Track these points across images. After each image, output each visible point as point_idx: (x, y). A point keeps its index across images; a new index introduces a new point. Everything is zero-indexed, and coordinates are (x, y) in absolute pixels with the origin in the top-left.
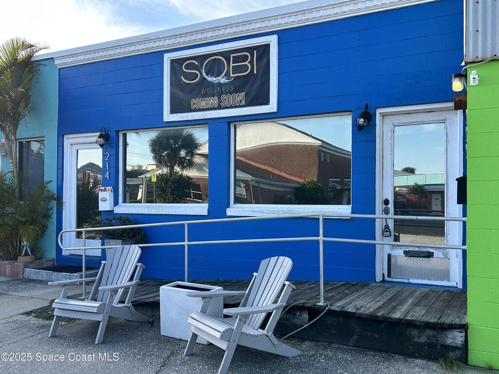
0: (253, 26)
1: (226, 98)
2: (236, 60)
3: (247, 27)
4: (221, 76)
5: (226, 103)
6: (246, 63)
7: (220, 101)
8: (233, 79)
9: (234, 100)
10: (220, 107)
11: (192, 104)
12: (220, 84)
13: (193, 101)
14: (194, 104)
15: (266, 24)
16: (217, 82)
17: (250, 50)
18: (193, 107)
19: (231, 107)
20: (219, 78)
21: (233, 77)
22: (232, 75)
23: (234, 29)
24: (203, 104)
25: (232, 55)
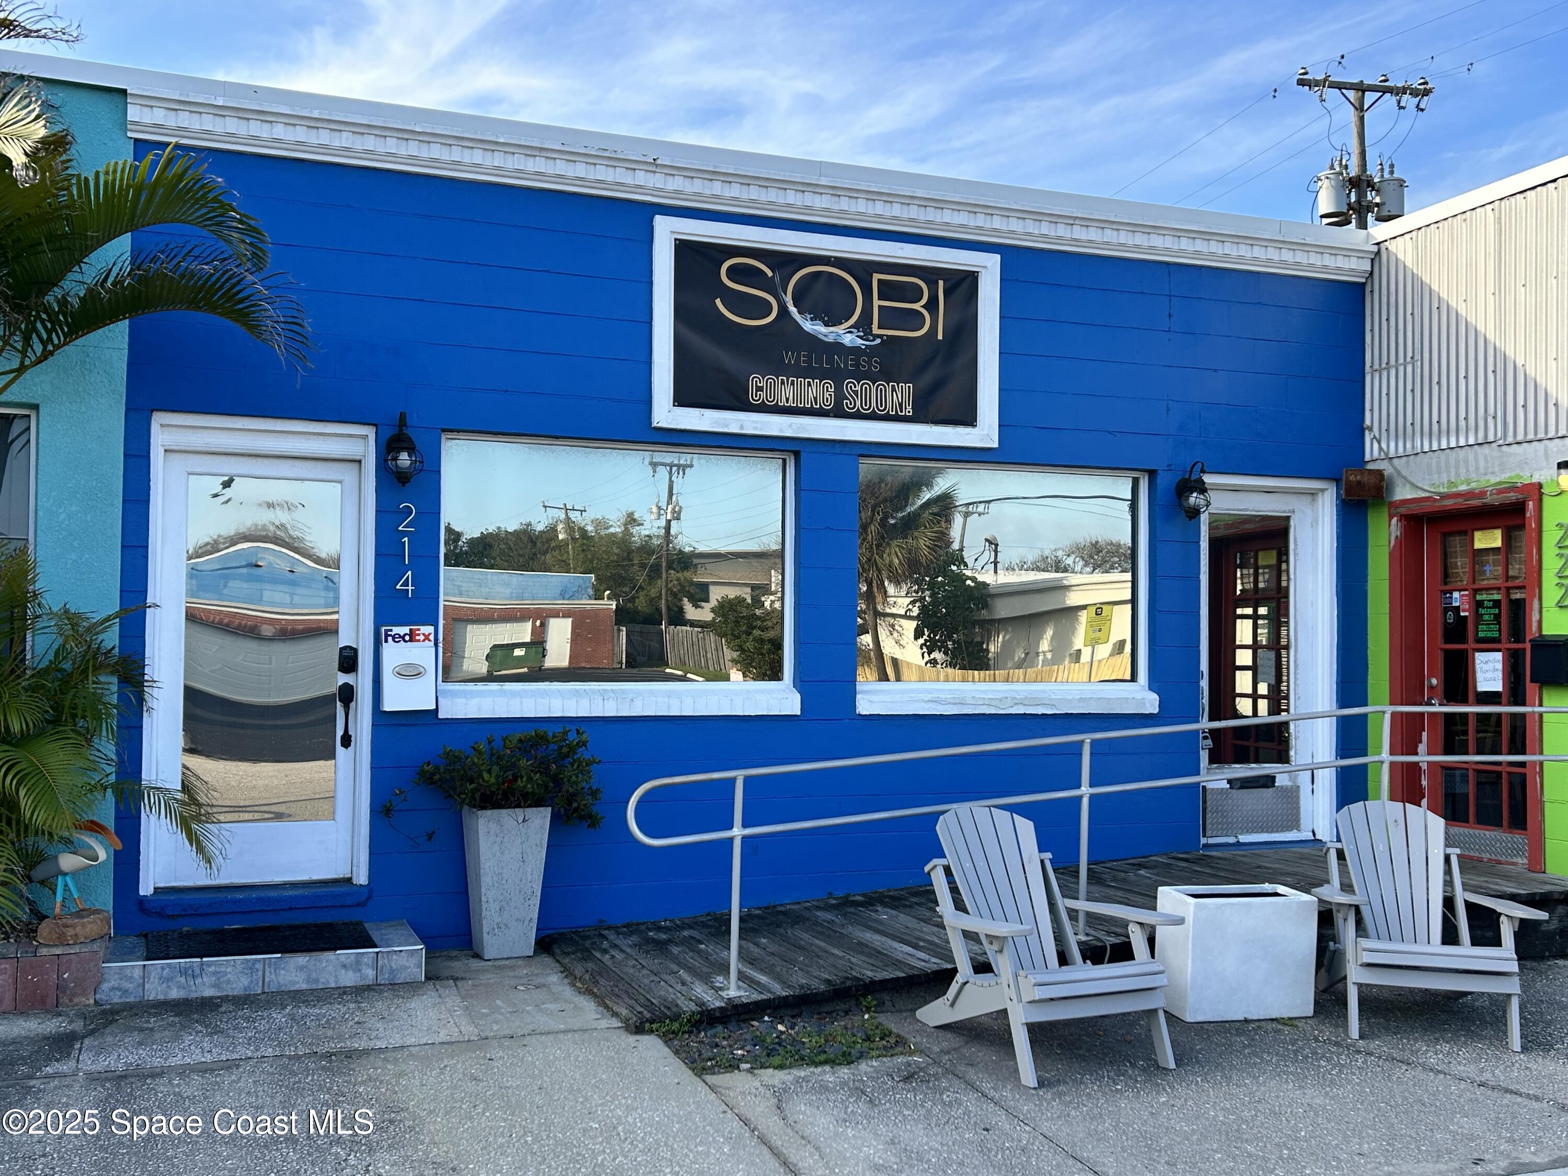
0: (947, 216)
1: (858, 388)
2: (887, 290)
3: (931, 215)
4: (843, 326)
5: (858, 403)
6: (917, 306)
7: (840, 397)
8: (878, 341)
9: (881, 400)
10: (838, 412)
11: (752, 389)
12: (837, 347)
13: (756, 380)
14: (760, 389)
15: (980, 220)
16: (830, 339)
17: (930, 274)
18: (755, 398)
19: (873, 417)
20: (840, 329)
21: (880, 336)
22: (876, 330)
23: (896, 210)
24: (787, 393)
25: (876, 277)
